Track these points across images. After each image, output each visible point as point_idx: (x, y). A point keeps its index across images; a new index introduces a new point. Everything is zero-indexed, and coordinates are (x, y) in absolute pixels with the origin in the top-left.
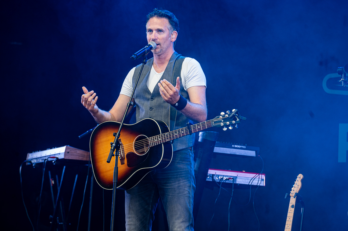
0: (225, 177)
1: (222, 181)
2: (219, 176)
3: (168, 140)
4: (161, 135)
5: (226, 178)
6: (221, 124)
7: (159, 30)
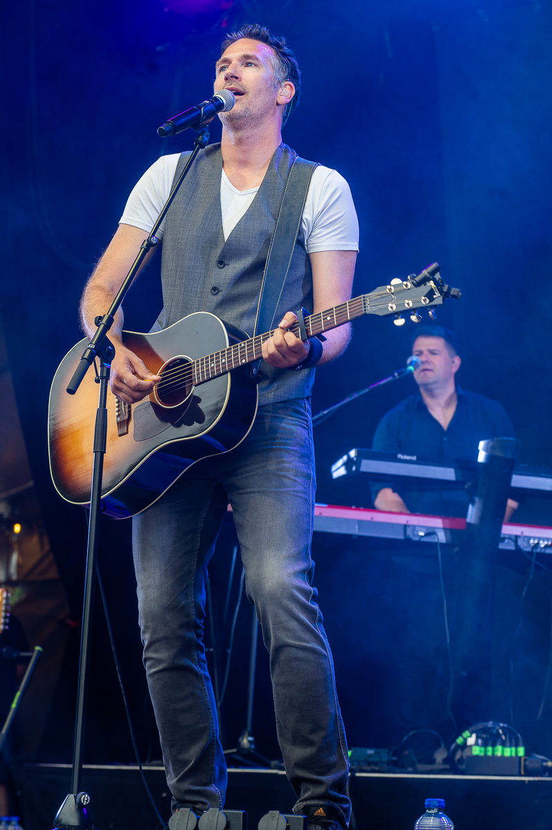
0: (544, 541)
1: (536, 549)
2: (529, 538)
3: (244, 361)
4: (228, 350)
5: (546, 543)
6: (390, 305)
7: (247, 61)
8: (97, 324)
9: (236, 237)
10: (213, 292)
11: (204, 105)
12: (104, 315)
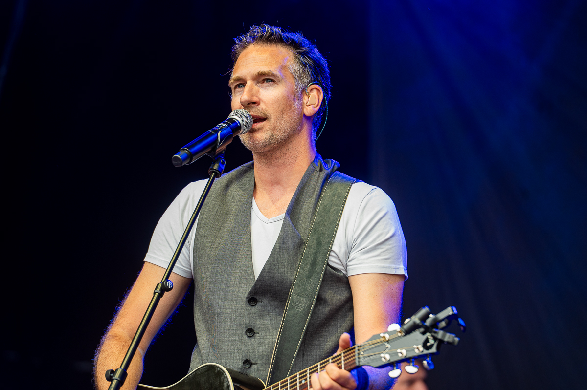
6: (382, 355)
7: (264, 78)
8: (110, 379)
9: (269, 272)
10: (248, 334)
11: (221, 129)
12: (117, 370)
